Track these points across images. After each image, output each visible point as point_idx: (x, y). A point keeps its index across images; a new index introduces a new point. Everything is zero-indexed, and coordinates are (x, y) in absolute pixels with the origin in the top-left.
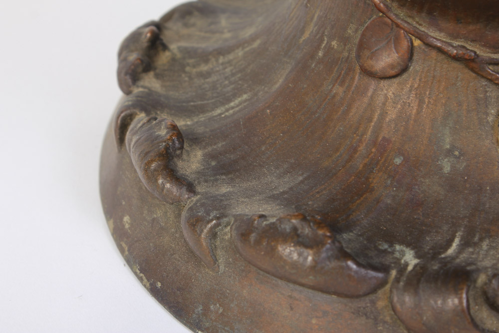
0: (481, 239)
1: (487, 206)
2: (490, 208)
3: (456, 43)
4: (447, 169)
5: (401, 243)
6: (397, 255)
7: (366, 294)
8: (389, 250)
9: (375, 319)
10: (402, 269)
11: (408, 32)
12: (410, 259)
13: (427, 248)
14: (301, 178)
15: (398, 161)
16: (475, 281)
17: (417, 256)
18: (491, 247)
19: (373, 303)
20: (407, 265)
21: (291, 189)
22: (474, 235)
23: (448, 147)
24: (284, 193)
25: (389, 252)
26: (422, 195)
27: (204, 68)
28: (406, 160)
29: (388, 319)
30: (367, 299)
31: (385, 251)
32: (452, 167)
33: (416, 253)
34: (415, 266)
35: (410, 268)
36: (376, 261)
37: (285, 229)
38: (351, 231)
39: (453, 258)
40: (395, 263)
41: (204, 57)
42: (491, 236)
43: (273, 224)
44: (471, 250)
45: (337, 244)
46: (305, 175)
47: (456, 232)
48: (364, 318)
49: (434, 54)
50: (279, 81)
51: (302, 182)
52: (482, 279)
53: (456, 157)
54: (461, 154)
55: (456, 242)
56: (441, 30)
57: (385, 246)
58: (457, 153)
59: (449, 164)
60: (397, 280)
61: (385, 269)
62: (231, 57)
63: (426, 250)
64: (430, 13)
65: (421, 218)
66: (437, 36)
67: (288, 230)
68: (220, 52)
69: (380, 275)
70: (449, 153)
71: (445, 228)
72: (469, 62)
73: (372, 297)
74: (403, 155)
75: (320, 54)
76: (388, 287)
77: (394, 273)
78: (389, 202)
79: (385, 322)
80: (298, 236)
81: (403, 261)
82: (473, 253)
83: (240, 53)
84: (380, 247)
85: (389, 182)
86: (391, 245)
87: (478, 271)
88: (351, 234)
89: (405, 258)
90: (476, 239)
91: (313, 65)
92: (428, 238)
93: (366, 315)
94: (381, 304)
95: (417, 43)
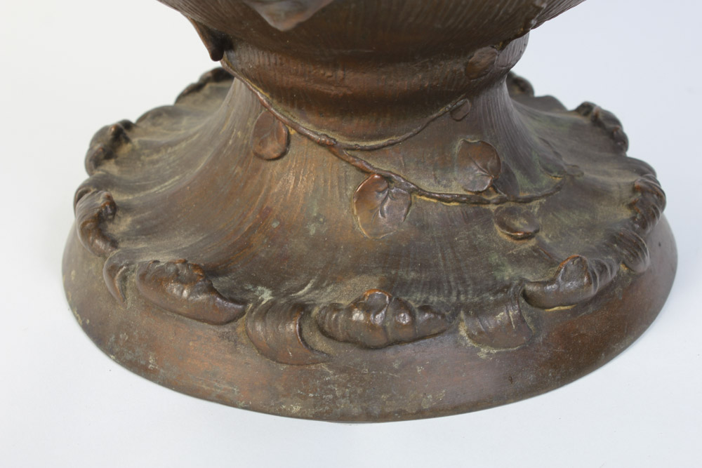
0: (328, 285)
1: (339, 261)
2: (340, 262)
3: (320, 132)
4: (313, 231)
5: (263, 285)
6: (257, 293)
7: (228, 322)
8: (252, 290)
9: (235, 341)
10: (257, 303)
11: (284, 124)
12: (267, 296)
13: (283, 290)
14: (201, 238)
15: (275, 225)
16: (310, 313)
17: (273, 295)
18: (333, 290)
19: (234, 329)
20: (262, 300)
21: (191, 246)
22: (324, 282)
23: (315, 215)
24: (185, 248)
25: (252, 291)
26: (289, 251)
27: (155, 157)
28: (281, 225)
29: (244, 341)
30: (229, 326)
31: (249, 291)
32: (316, 230)
33: (273, 293)
34: (268, 301)
35: (264, 303)
36: (238, 297)
37: (170, 270)
38: (227, 276)
39: (300, 297)
40: (253, 299)
41: (157, 148)
42: (336, 283)
43: (163, 266)
44: (317, 292)
45: (207, 282)
46: (205, 236)
47: (311, 279)
48: (227, 341)
49: (305, 141)
50: (202, 164)
51: (201, 241)
52: (316, 311)
53: (320, 222)
54: (324, 221)
55: (309, 286)
56: (309, 122)
57: (250, 287)
58: (321, 220)
59: (315, 228)
60: (252, 311)
61: (244, 303)
62: (176, 148)
63: (282, 291)
64: (300, 107)
65: (286, 269)
66: (306, 127)
67: (172, 271)
68: (170, 145)
69: (241, 307)
70: (316, 219)
71: (303, 276)
72: (330, 147)
73: (234, 324)
74: (280, 220)
75: (230, 142)
76: (245, 316)
77: (251, 306)
78: (263, 256)
79: (242, 344)
80: (178, 275)
81: (260, 298)
82: (317, 294)
83: (184, 145)
84: (246, 288)
85: (266, 241)
86: (255, 286)
87: (314, 305)
88: (226, 278)
89: (262, 296)
90: (324, 285)
91: (225, 151)
92: (287, 283)
93: (228, 338)
94: (240, 330)
95: (293, 132)
